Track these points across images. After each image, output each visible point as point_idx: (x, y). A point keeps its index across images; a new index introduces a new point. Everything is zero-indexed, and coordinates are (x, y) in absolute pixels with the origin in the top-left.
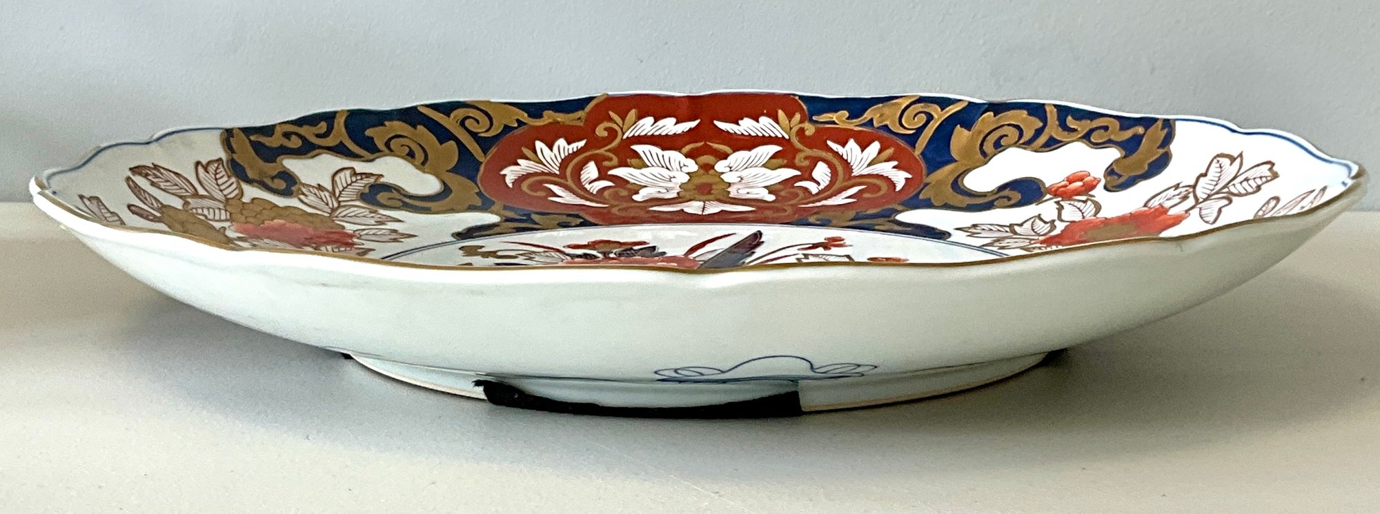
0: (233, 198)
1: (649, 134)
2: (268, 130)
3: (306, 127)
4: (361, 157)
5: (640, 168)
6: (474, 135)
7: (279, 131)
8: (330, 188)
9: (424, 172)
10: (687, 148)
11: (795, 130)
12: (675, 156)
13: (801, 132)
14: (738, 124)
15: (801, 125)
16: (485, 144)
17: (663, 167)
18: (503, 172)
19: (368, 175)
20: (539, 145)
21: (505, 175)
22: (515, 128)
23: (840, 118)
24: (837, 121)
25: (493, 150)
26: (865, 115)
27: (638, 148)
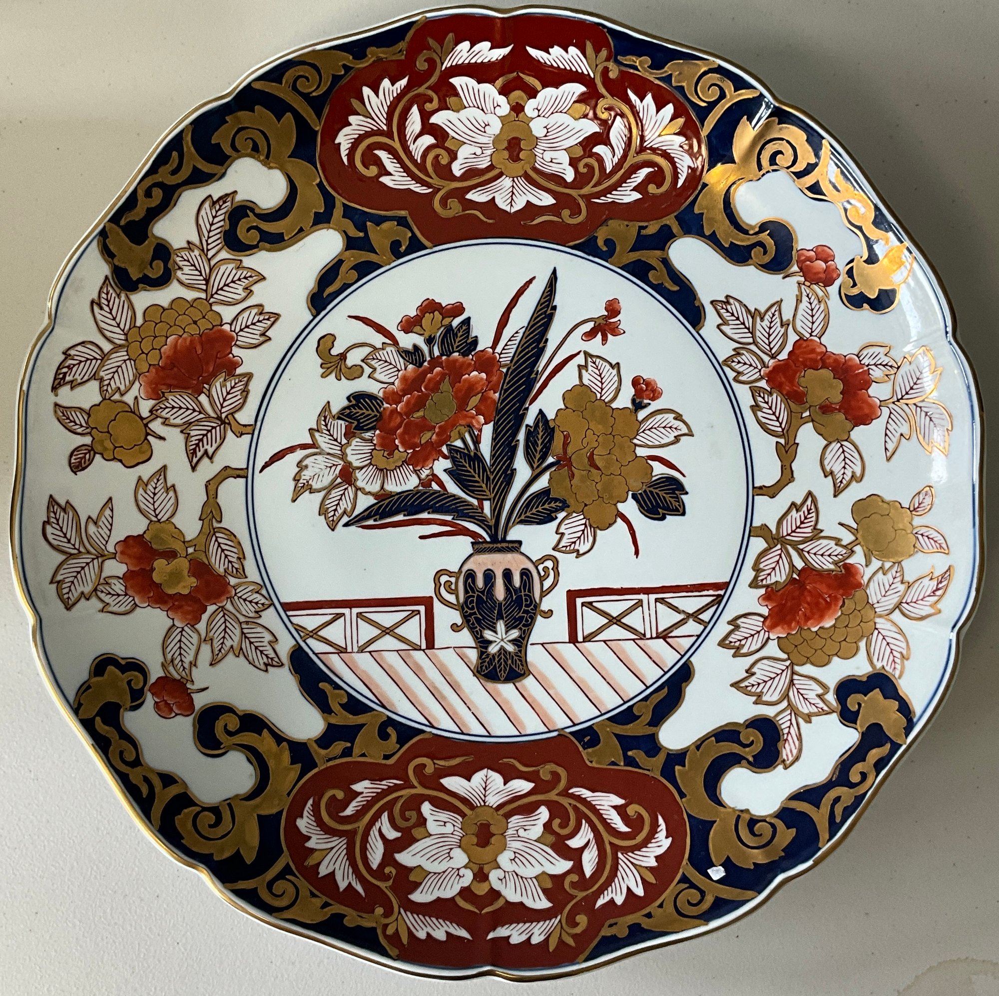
0: (130, 329)
1: (467, 62)
2: (131, 202)
3: (162, 170)
4: (213, 175)
5: (458, 111)
6: (306, 97)
7: (141, 193)
8: (197, 242)
9: (270, 168)
10: (500, 82)
11: (600, 68)
12: (489, 90)
13: (606, 71)
14: (549, 53)
15: (606, 64)
16: (316, 104)
17: (478, 108)
18: (337, 141)
19: (223, 198)
20: (367, 91)
21: (340, 144)
22: (342, 76)
23: (641, 64)
24: (639, 67)
25: (326, 111)
26: (666, 69)
27: (456, 81)
